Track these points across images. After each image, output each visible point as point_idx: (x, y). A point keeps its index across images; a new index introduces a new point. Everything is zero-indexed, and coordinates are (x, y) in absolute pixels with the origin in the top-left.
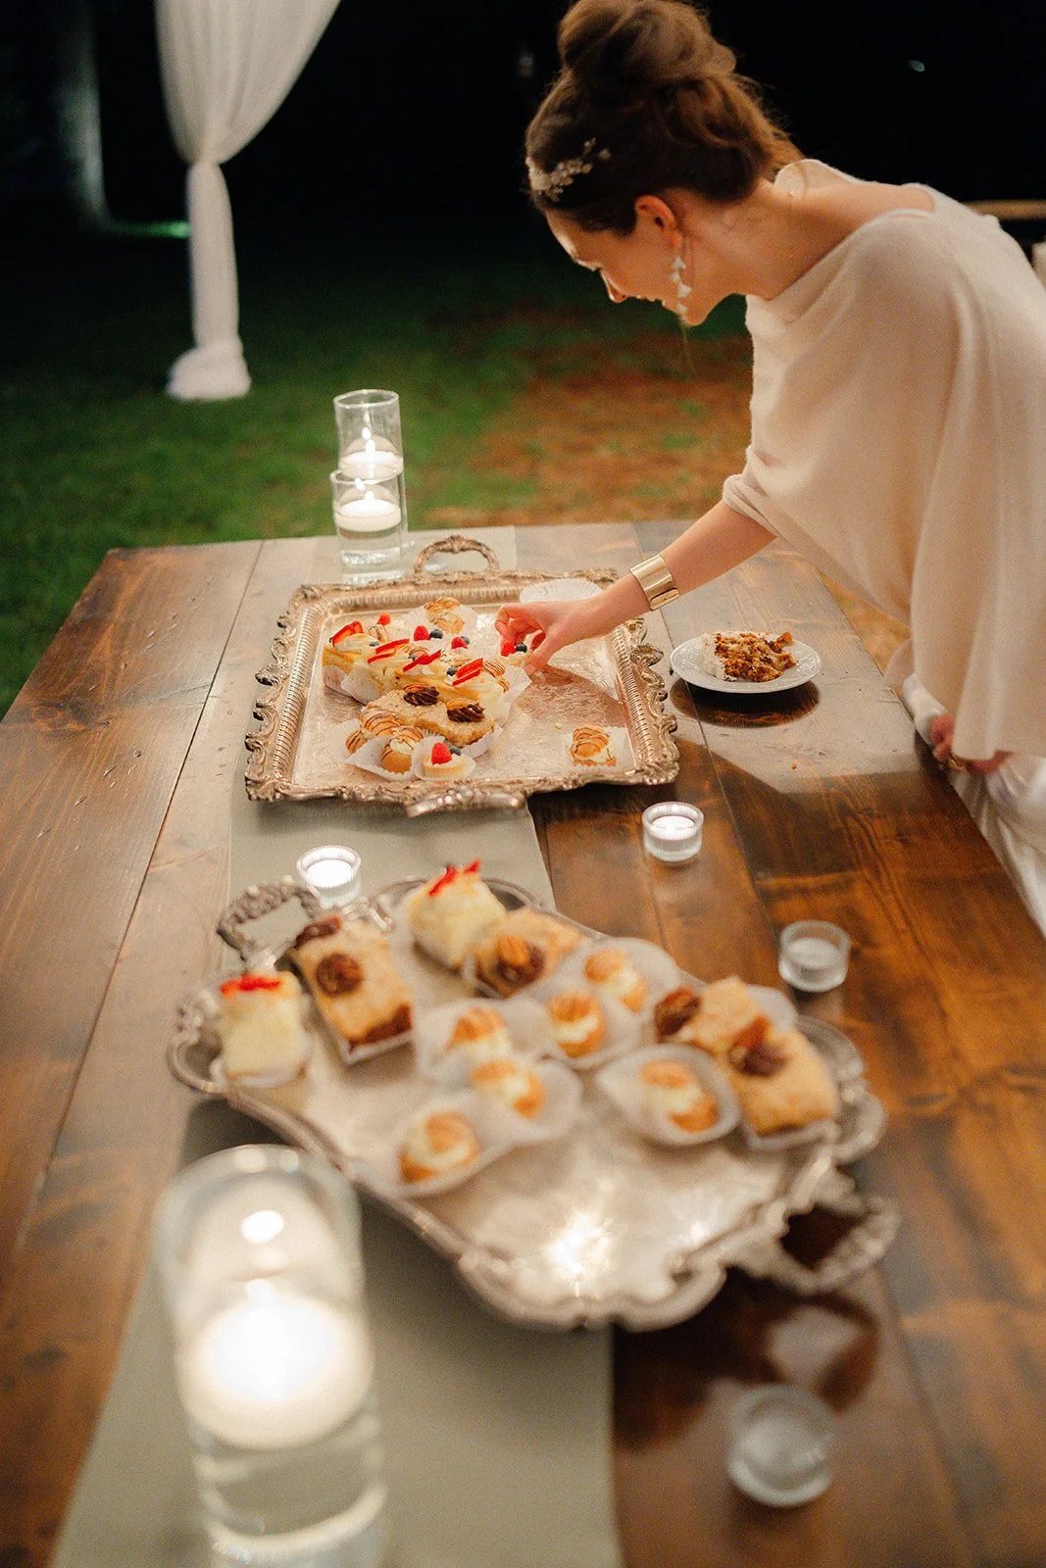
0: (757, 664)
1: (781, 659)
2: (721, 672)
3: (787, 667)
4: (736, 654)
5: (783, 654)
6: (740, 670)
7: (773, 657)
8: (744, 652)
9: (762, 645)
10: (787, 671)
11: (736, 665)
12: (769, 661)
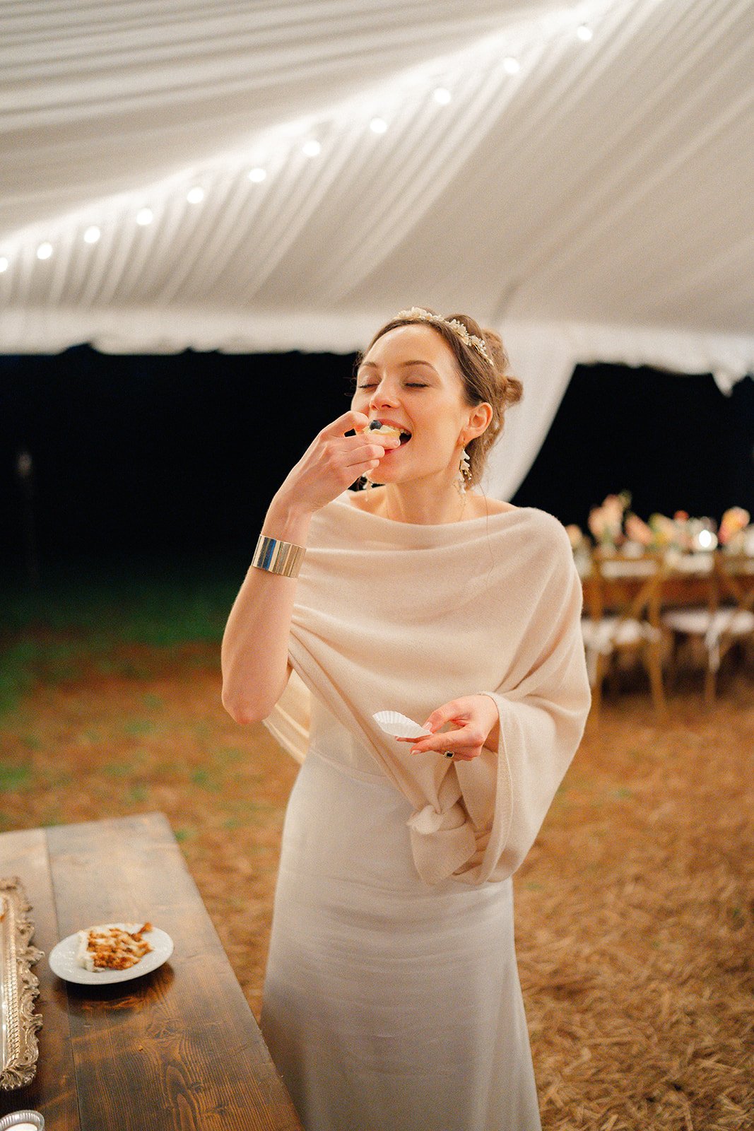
0: (120, 954)
1: (140, 947)
2: (90, 965)
3: (145, 953)
4: (104, 948)
5: (142, 943)
6: (107, 963)
7: (134, 946)
8: (110, 946)
9: (125, 937)
10: (146, 957)
11: (103, 958)
12: (129, 951)
